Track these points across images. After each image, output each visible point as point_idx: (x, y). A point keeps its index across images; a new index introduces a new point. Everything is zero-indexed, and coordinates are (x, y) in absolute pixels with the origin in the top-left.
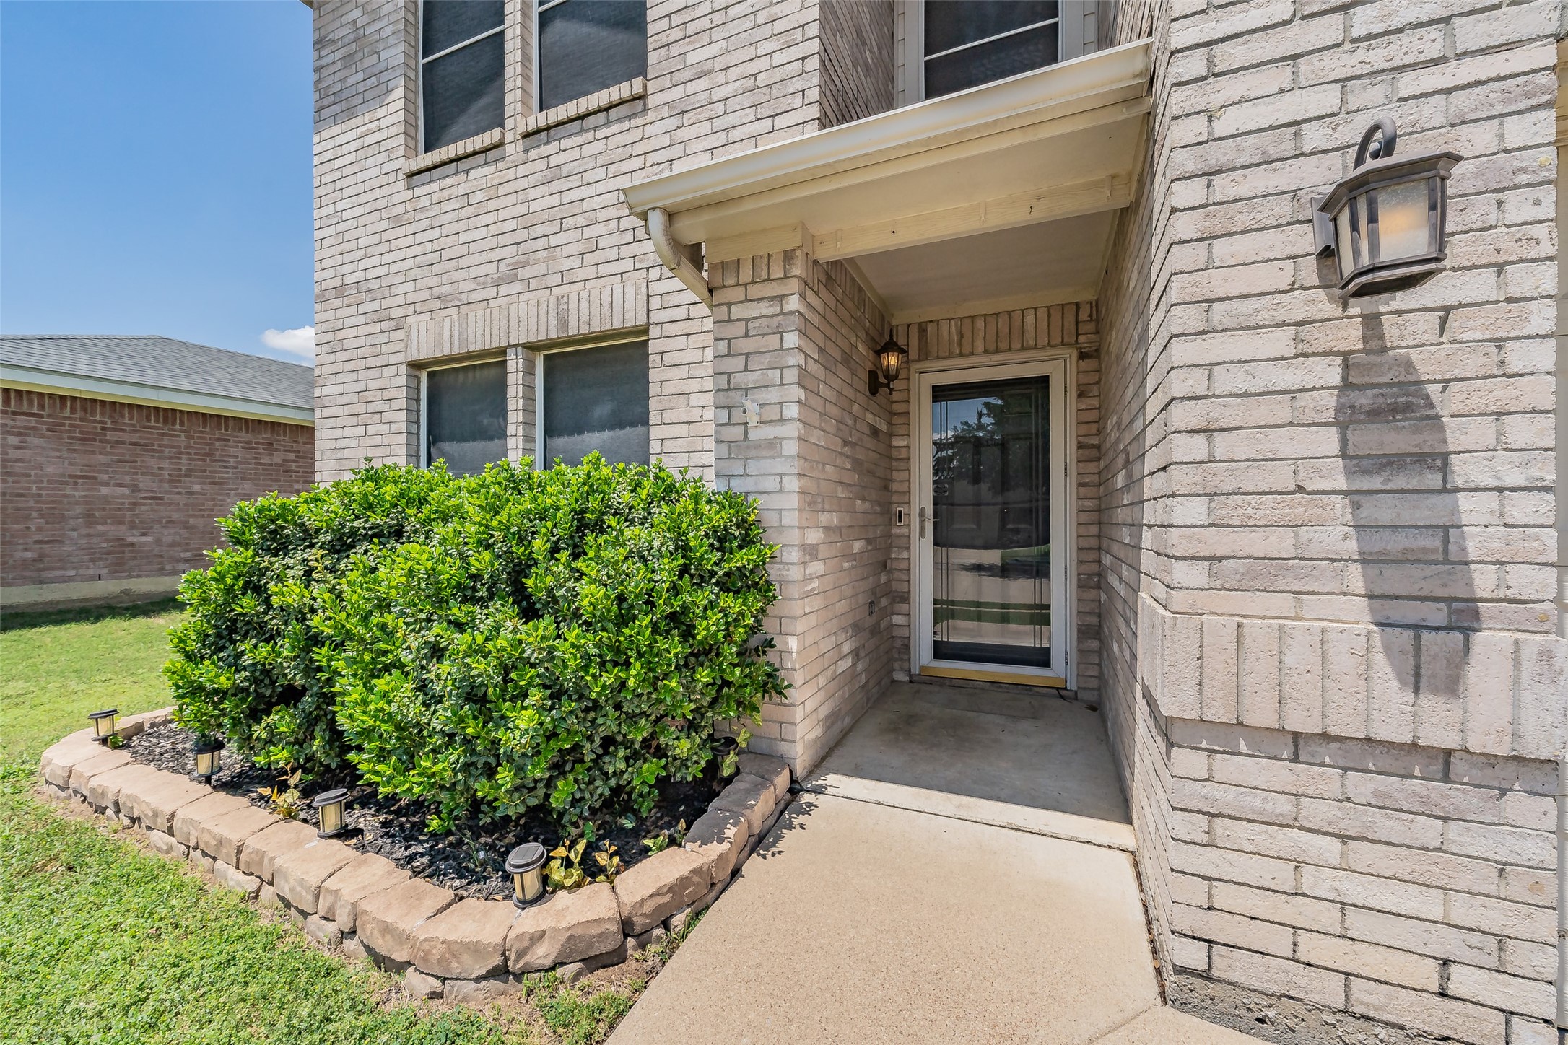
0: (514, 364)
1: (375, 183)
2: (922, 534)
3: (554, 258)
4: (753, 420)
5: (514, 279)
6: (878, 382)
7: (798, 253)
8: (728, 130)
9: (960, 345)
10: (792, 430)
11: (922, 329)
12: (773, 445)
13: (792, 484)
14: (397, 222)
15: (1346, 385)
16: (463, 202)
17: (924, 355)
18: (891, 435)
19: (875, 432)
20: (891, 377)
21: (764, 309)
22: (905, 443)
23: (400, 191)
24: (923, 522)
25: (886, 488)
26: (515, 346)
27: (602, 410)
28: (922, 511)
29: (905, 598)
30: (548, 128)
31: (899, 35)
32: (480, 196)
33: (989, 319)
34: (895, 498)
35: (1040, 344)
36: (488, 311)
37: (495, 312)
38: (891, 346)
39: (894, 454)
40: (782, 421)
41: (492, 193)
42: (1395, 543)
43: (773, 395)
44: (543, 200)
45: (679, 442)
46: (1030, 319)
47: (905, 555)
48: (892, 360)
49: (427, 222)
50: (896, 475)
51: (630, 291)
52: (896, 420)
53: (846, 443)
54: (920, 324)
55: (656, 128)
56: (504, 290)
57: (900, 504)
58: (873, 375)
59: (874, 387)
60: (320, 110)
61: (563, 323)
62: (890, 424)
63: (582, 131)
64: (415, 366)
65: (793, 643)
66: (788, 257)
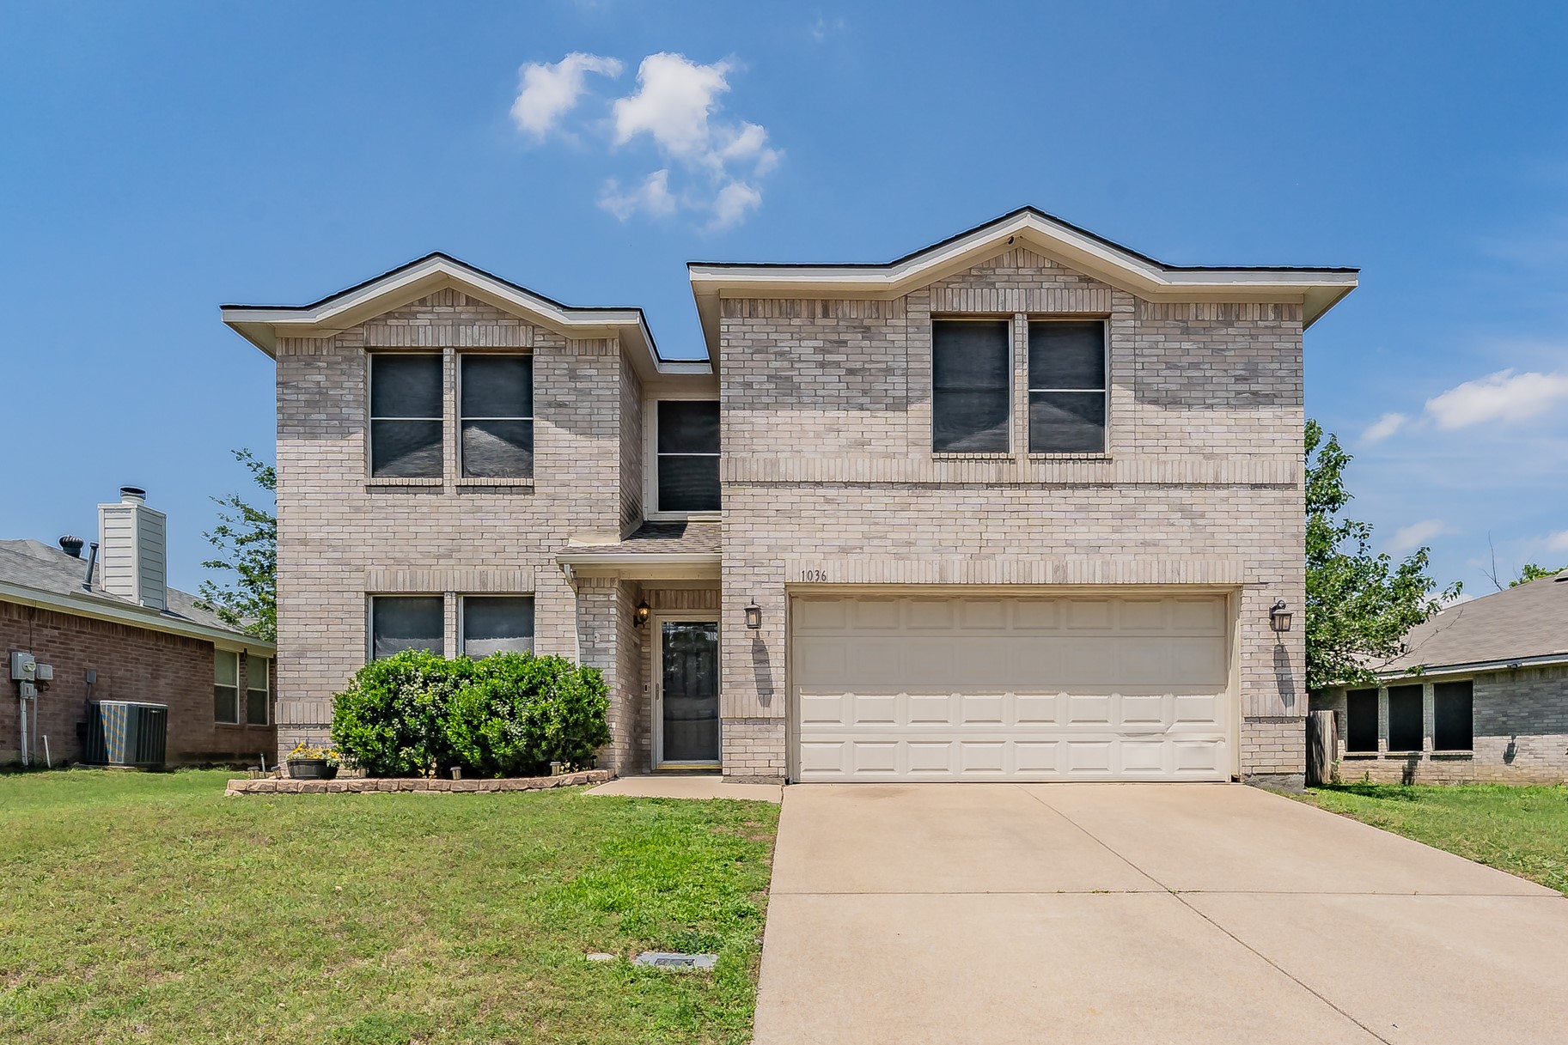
0: (450, 602)
1: (336, 483)
2: (657, 698)
3: (478, 551)
4: (597, 640)
5: (451, 557)
6: (639, 621)
7: (616, 580)
8: (577, 513)
9: (676, 604)
10: (613, 645)
11: (657, 594)
12: (606, 650)
13: (613, 665)
14: (357, 510)
15: (754, 645)
16: (413, 510)
17: (658, 605)
18: (641, 646)
19: (636, 644)
20: (643, 619)
21: (602, 598)
22: (648, 650)
23: (360, 491)
24: (657, 691)
25: (639, 673)
26: (451, 592)
27: (504, 627)
28: (657, 685)
29: (648, 730)
30: (474, 486)
31: (644, 437)
32: (425, 509)
33: (690, 592)
34: (643, 679)
35: (713, 607)
36: (431, 572)
37: (437, 573)
38: (644, 605)
39: (643, 655)
40: (609, 641)
41: (435, 510)
42: (762, 678)
43: (605, 631)
44: (468, 521)
45: (551, 646)
46: (708, 595)
47: (649, 708)
48: (645, 612)
49: (384, 515)
50: (643, 667)
51: (525, 575)
52: (644, 638)
53: (627, 650)
54: (656, 590)
55: (538, 502)
56: (441, 561)
57: (646, 682)
58: (635, 617)
59: (636, 623)
60: (283, 426)
61: (484, 584)
62: (641, 640)
63: (495, 493)
64: (368, 594)
65: (614, 725)
66: (612, 580)
